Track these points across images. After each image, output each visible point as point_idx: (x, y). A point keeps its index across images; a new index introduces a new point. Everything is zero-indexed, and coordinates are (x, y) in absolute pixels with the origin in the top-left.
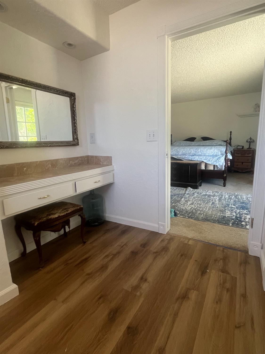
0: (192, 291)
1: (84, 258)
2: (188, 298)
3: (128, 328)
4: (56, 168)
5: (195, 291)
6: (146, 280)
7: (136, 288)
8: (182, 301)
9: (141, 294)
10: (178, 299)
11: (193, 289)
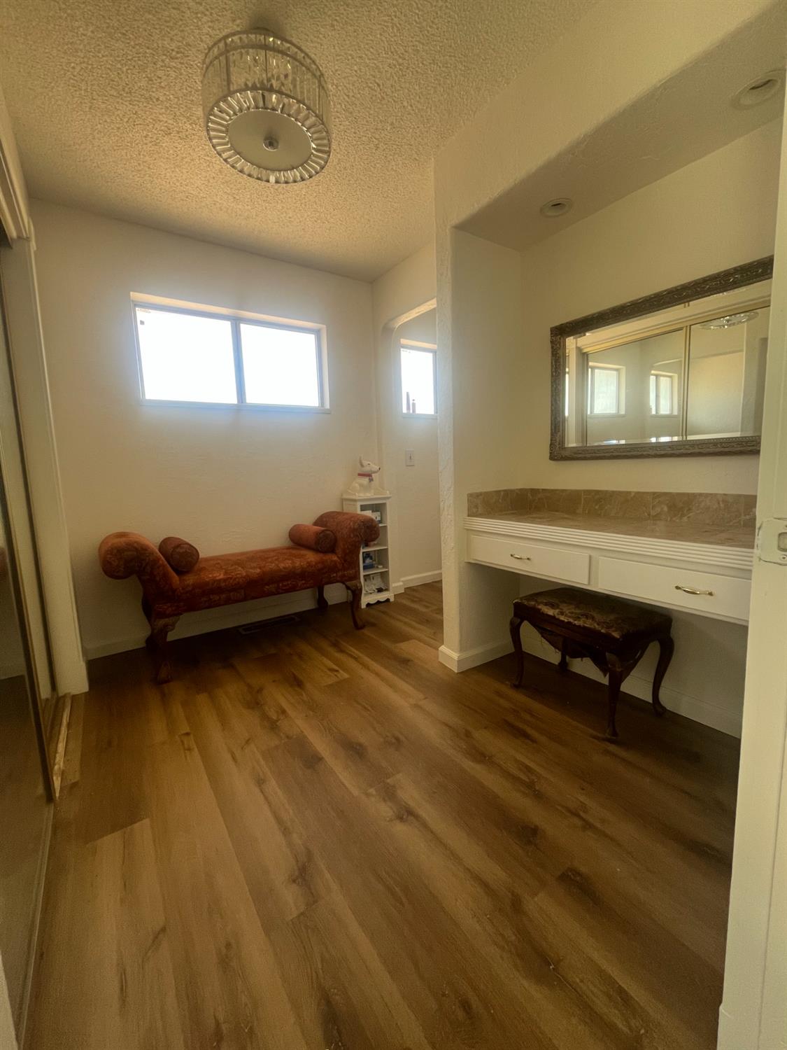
0: (302, 908)
1: (530, 731)
2: (294, 881)
3: (320, 759)
4: (685, 519)
5: (295, 914)
6: (401, 819)
7: (389, 794)
8: (297, 861)
9: (368, 795)
10: (309, 855)
11: (302, 914)
